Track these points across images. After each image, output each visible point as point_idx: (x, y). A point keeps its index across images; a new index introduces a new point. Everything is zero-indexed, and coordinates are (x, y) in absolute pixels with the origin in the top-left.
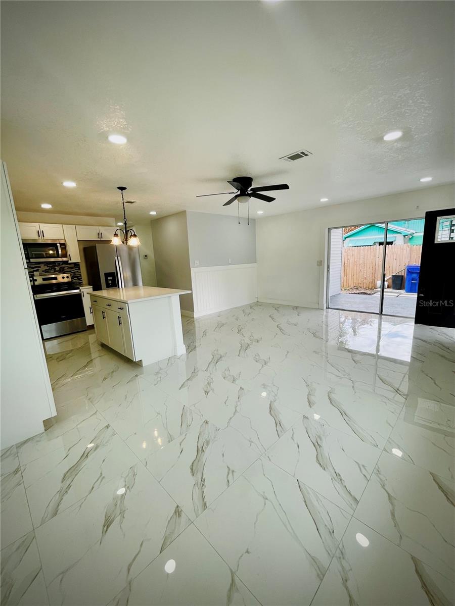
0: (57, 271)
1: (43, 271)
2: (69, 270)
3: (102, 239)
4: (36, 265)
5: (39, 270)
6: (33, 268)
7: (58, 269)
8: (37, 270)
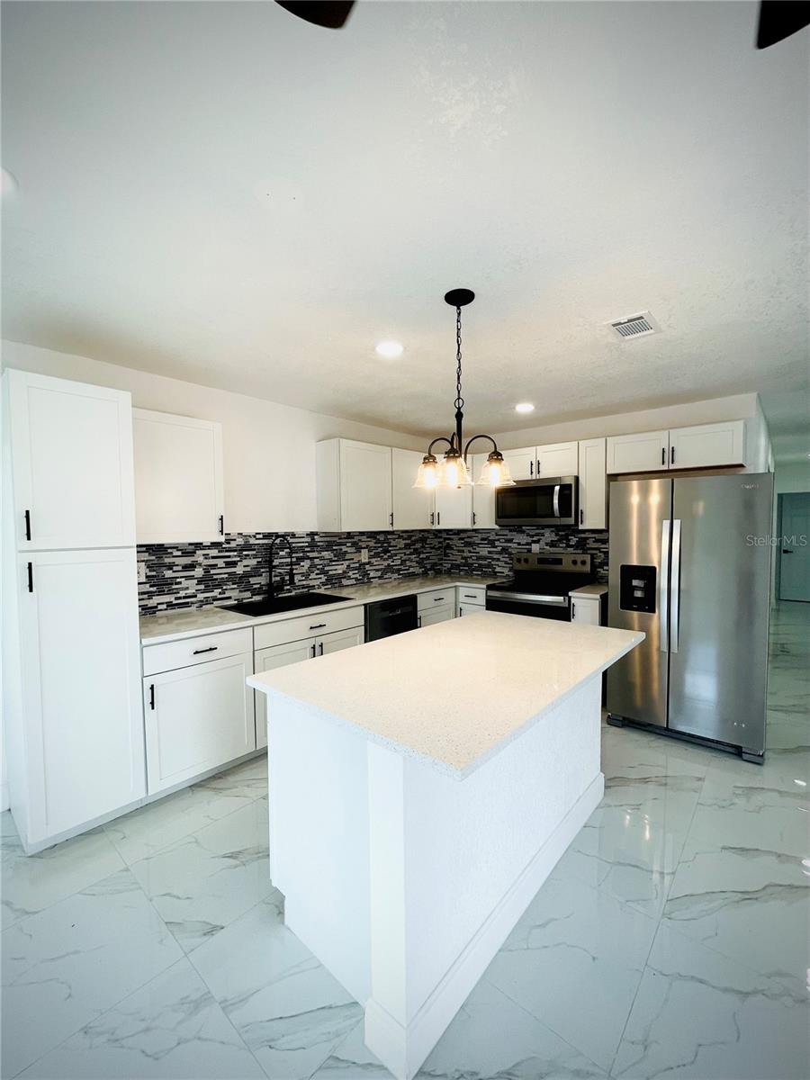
0: (572, 546)
1: (547, 544)
2: (596, 545)
3: (672, 467)
4: (538, 531)
5: (541, 542)
6: (532, 536)
7: (574, 540)
8: (538, 542)
